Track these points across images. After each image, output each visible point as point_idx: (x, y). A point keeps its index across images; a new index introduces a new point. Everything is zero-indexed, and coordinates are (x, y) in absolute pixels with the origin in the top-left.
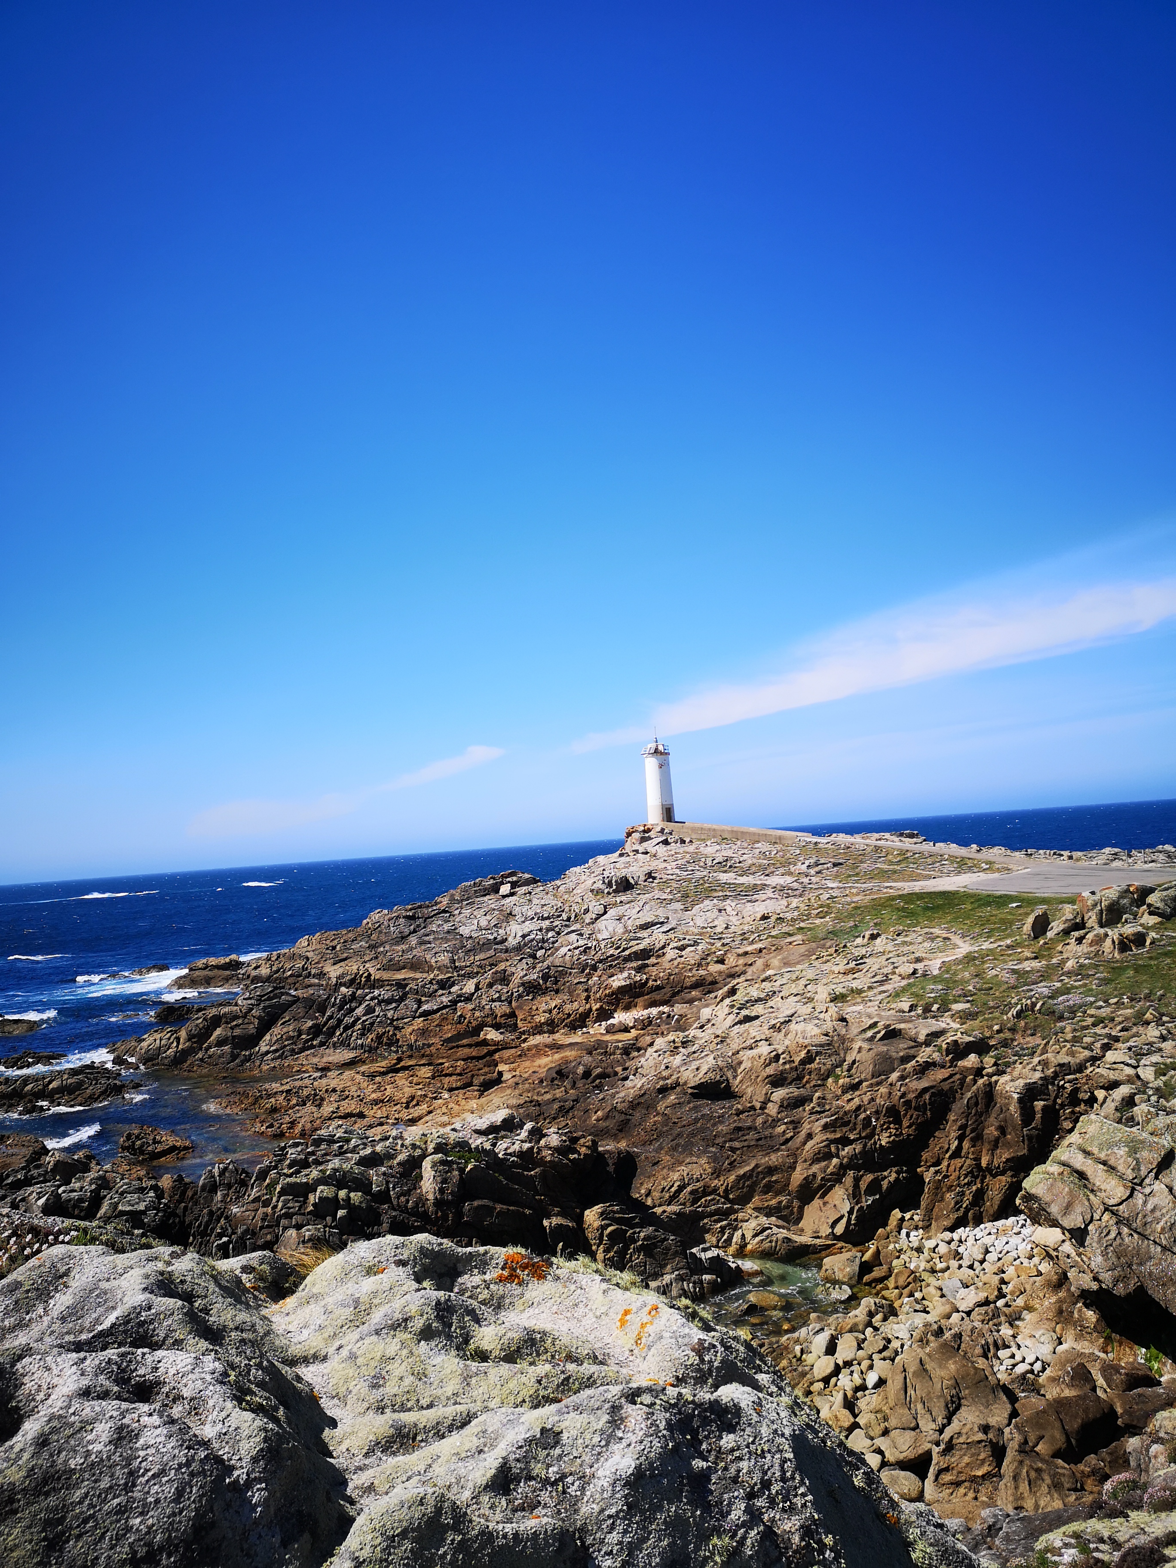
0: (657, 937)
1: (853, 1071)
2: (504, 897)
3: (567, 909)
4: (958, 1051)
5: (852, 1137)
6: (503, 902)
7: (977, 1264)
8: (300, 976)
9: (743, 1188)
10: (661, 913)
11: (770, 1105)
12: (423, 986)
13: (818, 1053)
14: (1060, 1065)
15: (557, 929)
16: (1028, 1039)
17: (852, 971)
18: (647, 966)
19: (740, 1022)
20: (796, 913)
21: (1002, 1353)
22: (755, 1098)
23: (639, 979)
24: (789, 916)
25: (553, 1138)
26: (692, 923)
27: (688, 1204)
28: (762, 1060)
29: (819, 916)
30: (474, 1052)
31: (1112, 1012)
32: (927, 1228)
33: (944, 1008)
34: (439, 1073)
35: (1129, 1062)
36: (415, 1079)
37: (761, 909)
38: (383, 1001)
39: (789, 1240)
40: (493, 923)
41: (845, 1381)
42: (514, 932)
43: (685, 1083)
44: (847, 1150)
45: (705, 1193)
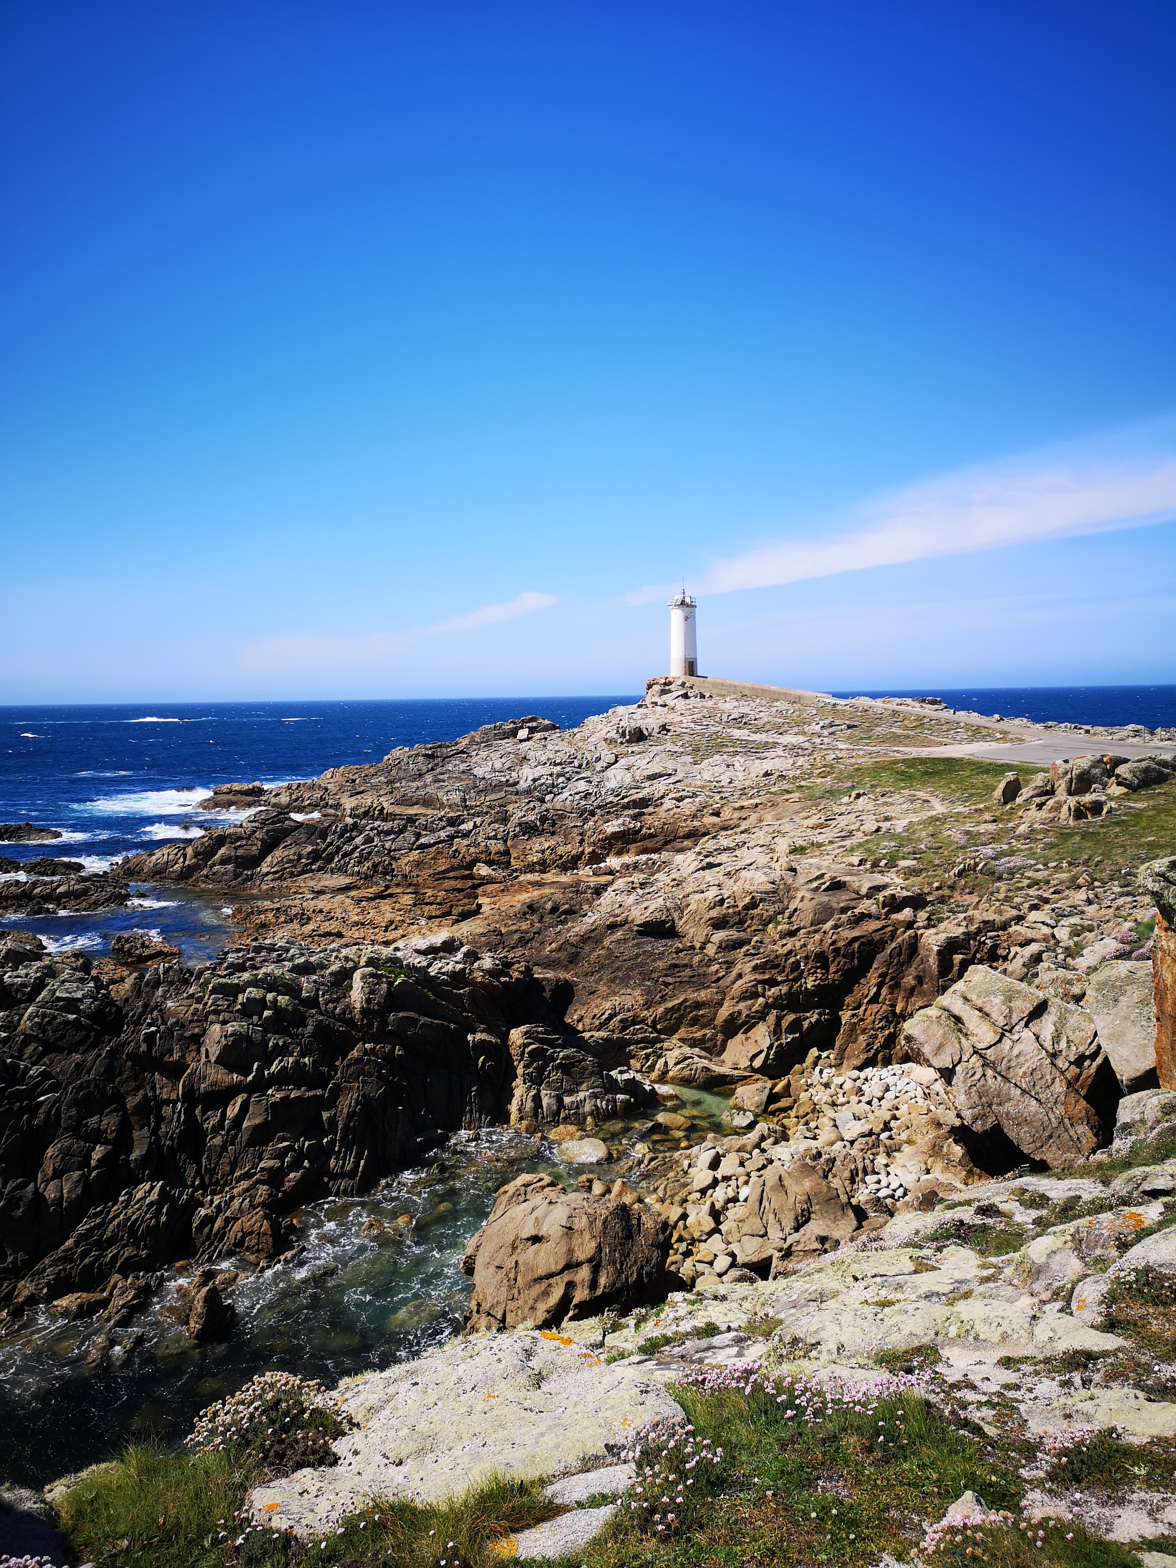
0: (660, 786)
1: (794, 919)
2: (521, 741)
3: (579, 757)
4: (894, 905)
5: (779, 979)
6: (520, 746)
7: (875, 1101)
8: (318, 805)
9: (670, 1019)
10: (670, 766)
11: (709, 945)
12: (432, 822)
13: (761, 900)
14: (984, 922)
15: (567, 775)
16: (965, 897)
17: (820, 826)
18: (644, 814)
19: (703, 869)
20: (799, 772)
21: (870, 1179)
22: (696, 938)
23: (632, 826)
24: (791, 774)
25: (487, 962)
26: (699, 777)
27: (617, 1031)
28: (707, 904)
29: (820, 775)
30: (459, 884)
31: (1049, 875)
32: (838, 1066)
33: (892, 864)
34: (420, 902)
35: (1049, 922)
36: (397, 906)
37: (768, 766)
38: (382, 832)
39: (708, 1069)
40: (507, 766)
41: (720, 1194)
42: (526, 775)
43: (633, 921)
44: (774, 991)
45: (634, 1023)
